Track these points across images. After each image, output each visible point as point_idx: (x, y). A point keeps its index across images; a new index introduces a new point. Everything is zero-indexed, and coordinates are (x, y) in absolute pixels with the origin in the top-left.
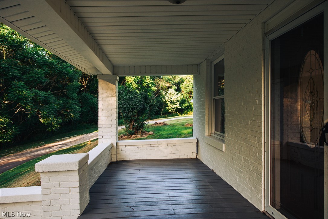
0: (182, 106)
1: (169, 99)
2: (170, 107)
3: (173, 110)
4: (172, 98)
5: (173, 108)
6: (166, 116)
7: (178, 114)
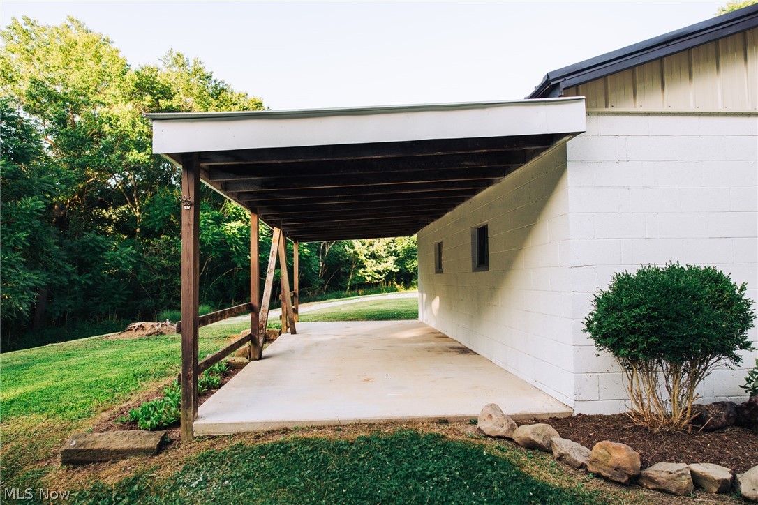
0: (408, 267)
1: (365, 247)
2: (369, 270)
3: (378, 276)
4: (373, 246)
5: (378, 272)
6: (361, 292)
7: (398, 286)
